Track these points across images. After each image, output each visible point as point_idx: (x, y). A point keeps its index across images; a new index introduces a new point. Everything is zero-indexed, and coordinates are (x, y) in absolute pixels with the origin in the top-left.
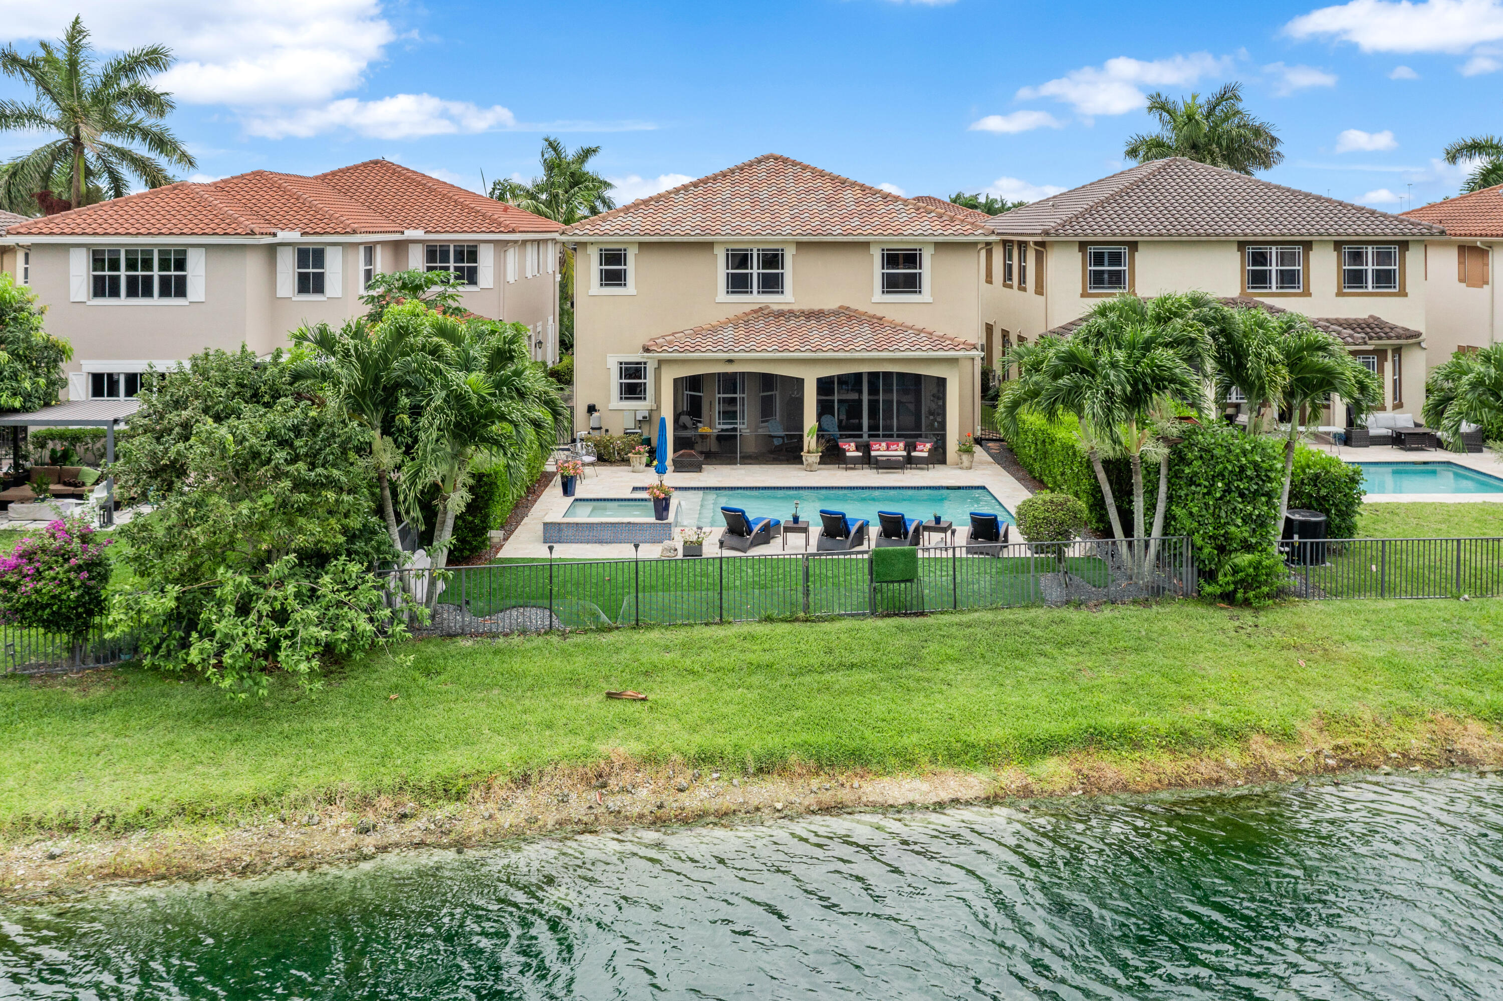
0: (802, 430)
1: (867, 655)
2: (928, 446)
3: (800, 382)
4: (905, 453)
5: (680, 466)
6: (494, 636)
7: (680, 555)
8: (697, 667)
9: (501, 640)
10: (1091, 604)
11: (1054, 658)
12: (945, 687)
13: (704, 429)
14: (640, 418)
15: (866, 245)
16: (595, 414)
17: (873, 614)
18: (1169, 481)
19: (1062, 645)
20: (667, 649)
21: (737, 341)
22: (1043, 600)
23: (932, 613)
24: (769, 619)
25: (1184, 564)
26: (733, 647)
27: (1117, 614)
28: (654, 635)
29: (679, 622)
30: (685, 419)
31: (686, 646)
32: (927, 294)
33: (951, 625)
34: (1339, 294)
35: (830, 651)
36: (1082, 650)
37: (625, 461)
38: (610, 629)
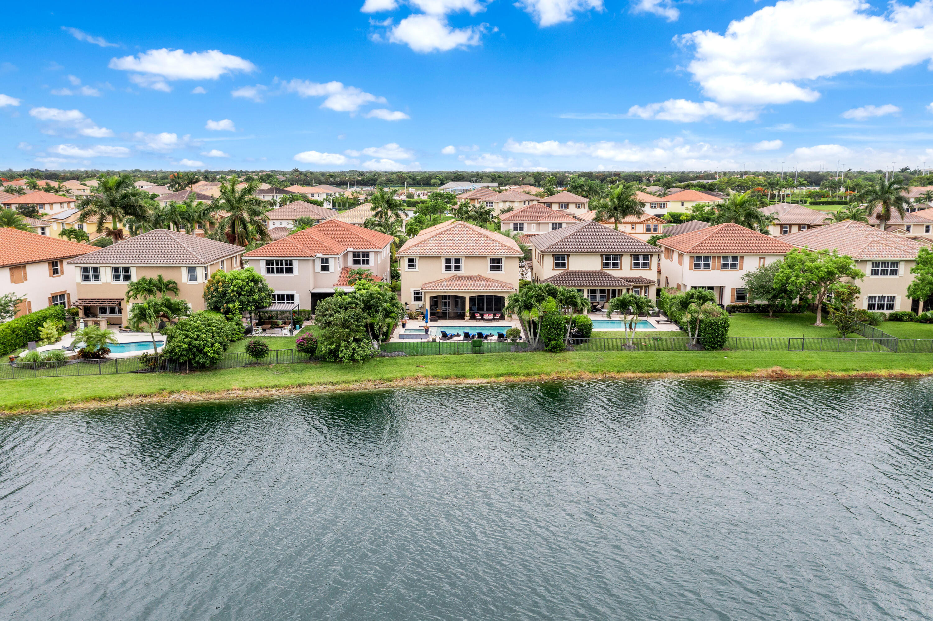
0: (465, 311)
1: (470, 360)
2: (499, 315)
3: (464, 298)
4: (493, 317)
5: (431, 320)
6: (393, 356)
7: (431, 341)
8: (434, 362)
10: (520, 351)
11: (508, 361)
12: (484, 366)
13: (438, 310)
14: (420, 306)
15: (486, 257)
17: (472, 353)
18: (541, 326)
19: (511, 359)
20: (429, 359)
21: (447, 286)
22: (511, 351)
23: (484, 353)
24: (449, 354)
25: (543, 344)
26: (442, 359)
27: (525, 354)
28: (426, 356)
29: (431, 354)
30: (433, 307)
31: (432, 359)
32: (503, 272)
33: (488, 355)
34: (633, 270)
35: (462, 360)
36: (515, 360)
37: (417, 319)
38: (417, 355)
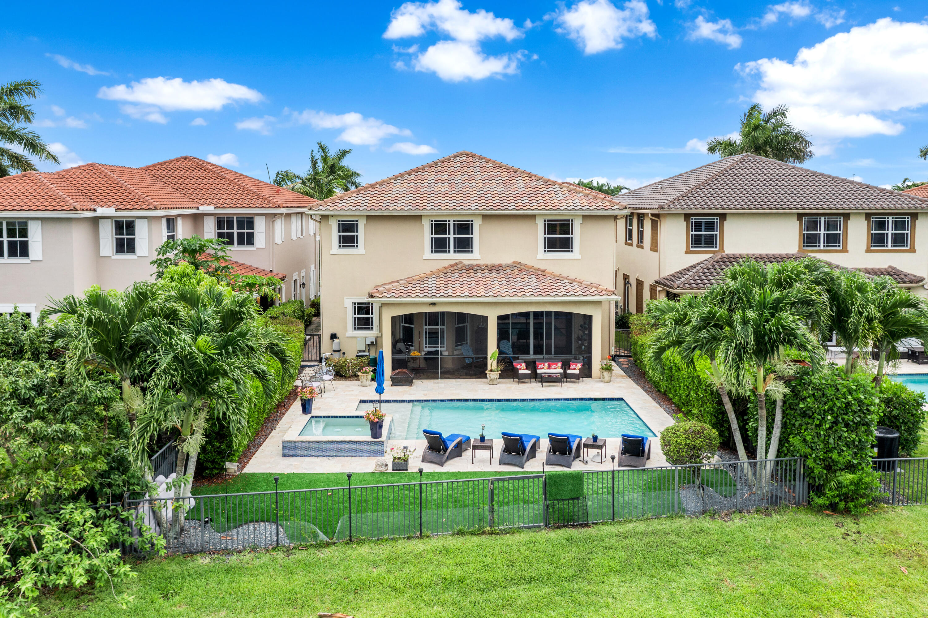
0: (487, 354)
1: (543, 568)
2: (579, 365)
3: (485, 319)
4: (562, 371)
5: (396, 382)
6: (229, 553)
7: (390, 470)
8: (399, 584)
9: (234, 558)
10: (723, 513)
11: (699, 568)
12: (610, 601)
13: (414, 353)
14: (368, 342)
15: (533, 217)
16: (336, 341)
17: (547, 526)
18: (783, 412)
19: (704, 554)
20: (375, 564)
21: (438, 289)
22: (684, 511)
23: (595, 524)
24: (461, 533)
25: (797, 479)
26: (430, 561)
27: (744, 522)
28: (364, 550)
29: (386, 537)
30: (401, 346)
31: (390, 561)
32: (576, 252)
33: (610, 536)
34: (868, 251)
35: (511, 564)
36: (721, 559)
37: (356, 377)
38: (327, 545)
